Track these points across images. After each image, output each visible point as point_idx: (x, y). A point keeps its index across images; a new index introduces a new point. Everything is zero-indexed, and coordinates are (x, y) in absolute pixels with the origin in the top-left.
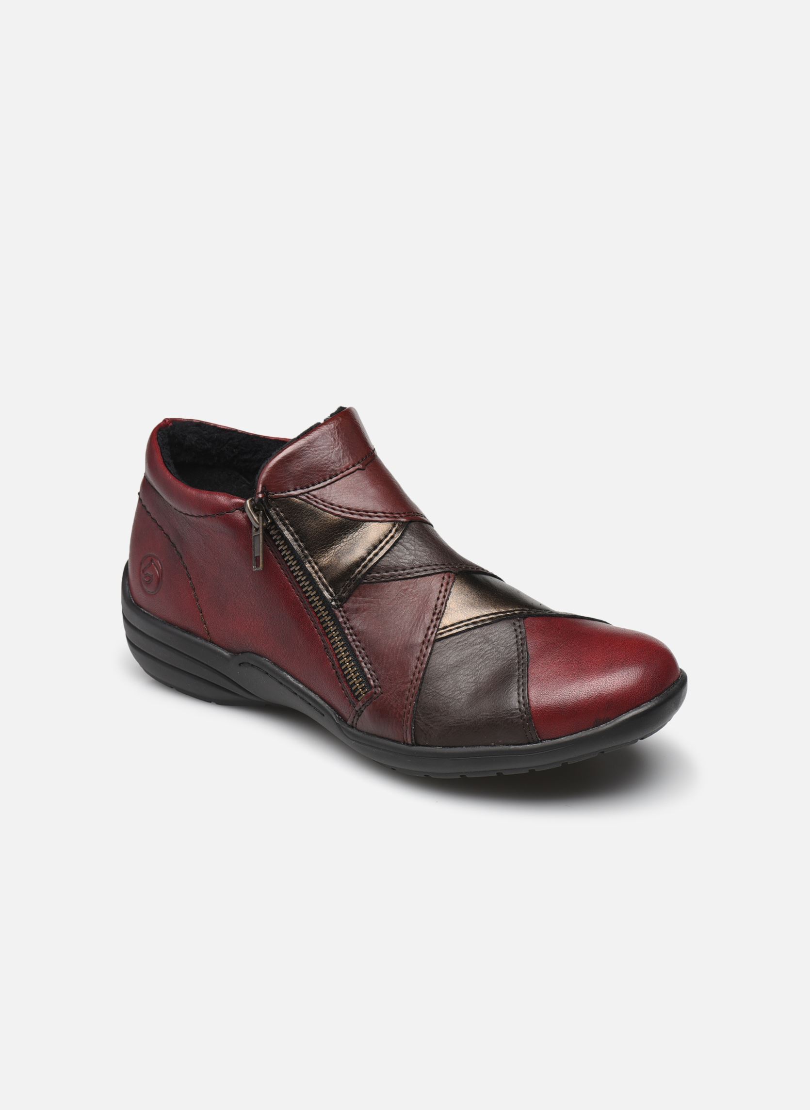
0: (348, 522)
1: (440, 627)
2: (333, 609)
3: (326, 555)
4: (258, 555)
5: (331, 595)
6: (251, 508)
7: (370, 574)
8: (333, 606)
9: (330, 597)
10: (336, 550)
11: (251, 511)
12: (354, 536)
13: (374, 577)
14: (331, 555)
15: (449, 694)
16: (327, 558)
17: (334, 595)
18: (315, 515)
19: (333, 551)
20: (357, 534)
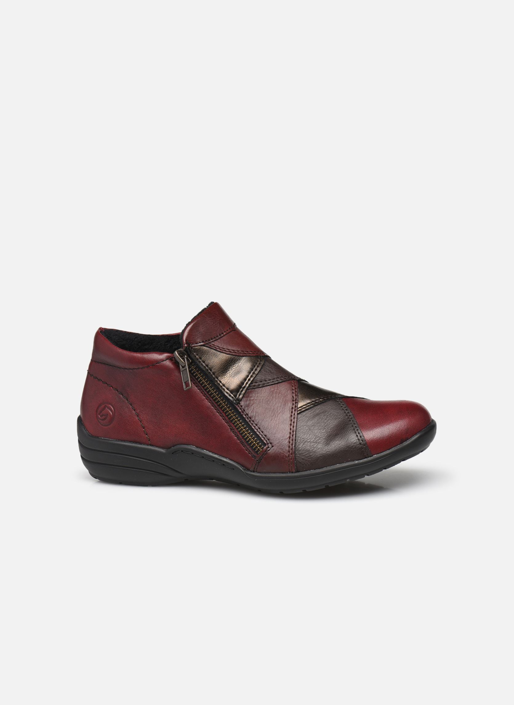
0: (235, 357)
1: (298, 407)
2: (235, 405)
3: (226, 376)
4: (187, 380)
5: (233, 398)
6: (179, 355)
7: (252, 384)
8: (235, 403)
9: (232, 399)
10: (230, 373)
11: (179, 357)
12: (239, 365)
13: (254, 386)
14: (228, 376)
15: (313, 440)
16: (226, 378)
17: (234, 398)
18: (216, 355)
19: (229, 374)
20: (240, 363)
